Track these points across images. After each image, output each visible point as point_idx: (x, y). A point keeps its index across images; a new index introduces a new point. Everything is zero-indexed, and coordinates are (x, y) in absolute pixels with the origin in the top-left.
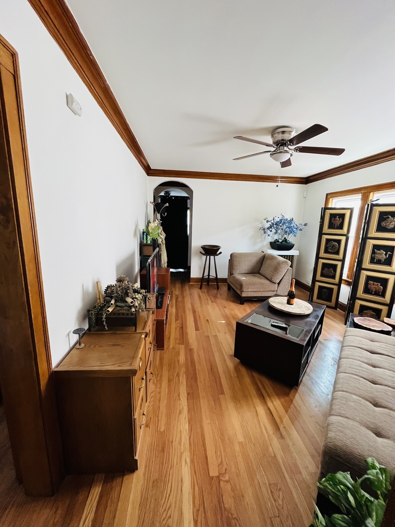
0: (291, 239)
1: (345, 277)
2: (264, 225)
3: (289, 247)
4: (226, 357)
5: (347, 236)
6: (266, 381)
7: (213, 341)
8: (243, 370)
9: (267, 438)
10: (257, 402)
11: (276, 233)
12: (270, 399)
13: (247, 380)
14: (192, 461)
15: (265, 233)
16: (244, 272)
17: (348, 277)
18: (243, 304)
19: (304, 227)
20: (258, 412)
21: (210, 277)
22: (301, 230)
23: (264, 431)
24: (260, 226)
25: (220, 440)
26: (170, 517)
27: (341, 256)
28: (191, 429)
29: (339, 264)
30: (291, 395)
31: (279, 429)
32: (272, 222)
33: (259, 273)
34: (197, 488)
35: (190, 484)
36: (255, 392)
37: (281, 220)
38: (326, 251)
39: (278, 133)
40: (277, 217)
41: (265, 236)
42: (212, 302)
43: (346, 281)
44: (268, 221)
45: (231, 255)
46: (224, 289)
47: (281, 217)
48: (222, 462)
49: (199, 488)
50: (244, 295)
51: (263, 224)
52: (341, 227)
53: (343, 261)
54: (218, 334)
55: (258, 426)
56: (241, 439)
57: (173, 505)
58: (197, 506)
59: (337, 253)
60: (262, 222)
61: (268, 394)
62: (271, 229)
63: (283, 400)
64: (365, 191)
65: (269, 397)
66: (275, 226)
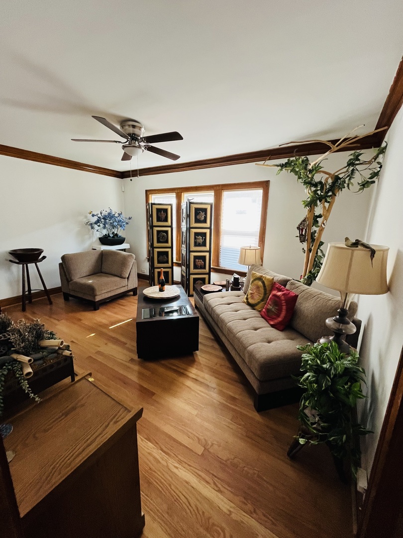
0: (121, 232)
1: (175, 261)
2: (89, 220)
3: (121, 241)
4: (128, 364)
5: (171, 226)
6: (176, 362)
7: (100, 359)
8: (152, 365)
9: (208, 397)
10: (181, 379)
11: (104, 228)
12: (188, 371)
13: (161, 370)
14: (180, 462)
15: (92, 228)
16: (85, 275)
17: (177, 260)
18: (98, 309)
19: (129, 220)
20: (189, 386)
21: (32, 292)
22: (127, 223)
23: (203, 394)
24: (85, 220)
25: (183, 427)
26: (203, 512)
27: (169, 244)
28: (156, 443)
29: (169, 250)
30: (196, 359)
31: (208, 386)
32: (100, 215)
33: (102, 273)
34: (200, 473)
35: (194, 476)
36: (175, 375)
37: (109, 214)
38: (158, 242)
39: (129, 125)
40: (105, 211)
41: (93, 232)
42: (58, 320)
43: (176, 263)
44: (93, 215)
45: (63, 258)
46: (60, 301)
47: (109, 211)
48: (198, 438)
49: (202, 471)
50: (98, 298)
51: (88, 218)
52: (166, 220)
53: (172, 247)
54: (99, 349)
55: (197, 395)
56: (195, 412)
57: (198, 503)
58: (211, 481)
59: (167, 242)
60: (86, 217)
61: (184, 369)
62: (98, 224)
63: (195, 366)
64: (179, 192)
65: (186, 370)
66: (102, 220)
